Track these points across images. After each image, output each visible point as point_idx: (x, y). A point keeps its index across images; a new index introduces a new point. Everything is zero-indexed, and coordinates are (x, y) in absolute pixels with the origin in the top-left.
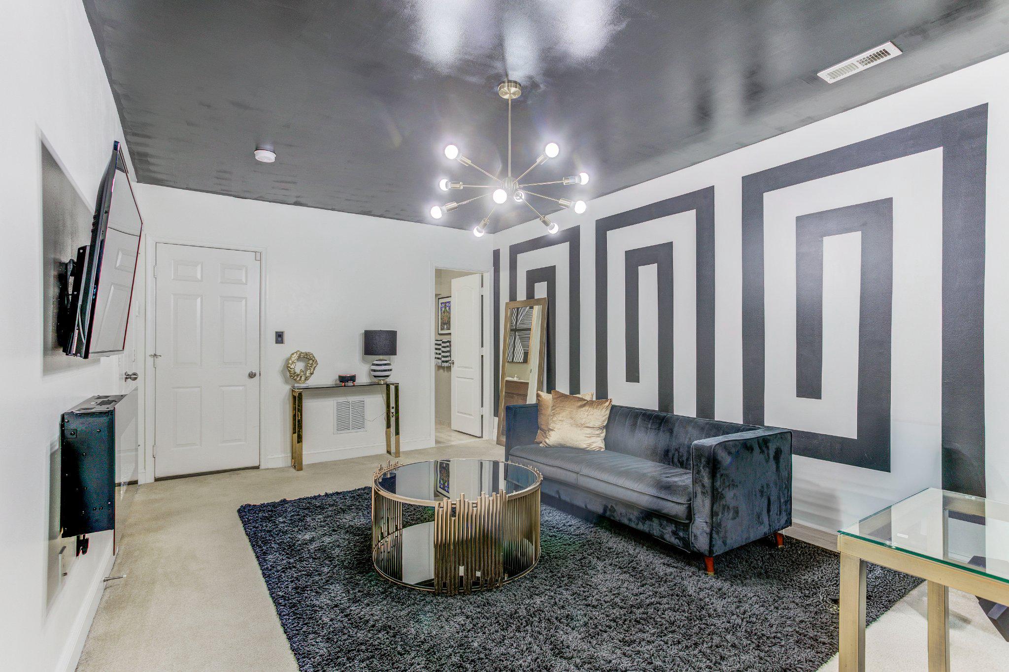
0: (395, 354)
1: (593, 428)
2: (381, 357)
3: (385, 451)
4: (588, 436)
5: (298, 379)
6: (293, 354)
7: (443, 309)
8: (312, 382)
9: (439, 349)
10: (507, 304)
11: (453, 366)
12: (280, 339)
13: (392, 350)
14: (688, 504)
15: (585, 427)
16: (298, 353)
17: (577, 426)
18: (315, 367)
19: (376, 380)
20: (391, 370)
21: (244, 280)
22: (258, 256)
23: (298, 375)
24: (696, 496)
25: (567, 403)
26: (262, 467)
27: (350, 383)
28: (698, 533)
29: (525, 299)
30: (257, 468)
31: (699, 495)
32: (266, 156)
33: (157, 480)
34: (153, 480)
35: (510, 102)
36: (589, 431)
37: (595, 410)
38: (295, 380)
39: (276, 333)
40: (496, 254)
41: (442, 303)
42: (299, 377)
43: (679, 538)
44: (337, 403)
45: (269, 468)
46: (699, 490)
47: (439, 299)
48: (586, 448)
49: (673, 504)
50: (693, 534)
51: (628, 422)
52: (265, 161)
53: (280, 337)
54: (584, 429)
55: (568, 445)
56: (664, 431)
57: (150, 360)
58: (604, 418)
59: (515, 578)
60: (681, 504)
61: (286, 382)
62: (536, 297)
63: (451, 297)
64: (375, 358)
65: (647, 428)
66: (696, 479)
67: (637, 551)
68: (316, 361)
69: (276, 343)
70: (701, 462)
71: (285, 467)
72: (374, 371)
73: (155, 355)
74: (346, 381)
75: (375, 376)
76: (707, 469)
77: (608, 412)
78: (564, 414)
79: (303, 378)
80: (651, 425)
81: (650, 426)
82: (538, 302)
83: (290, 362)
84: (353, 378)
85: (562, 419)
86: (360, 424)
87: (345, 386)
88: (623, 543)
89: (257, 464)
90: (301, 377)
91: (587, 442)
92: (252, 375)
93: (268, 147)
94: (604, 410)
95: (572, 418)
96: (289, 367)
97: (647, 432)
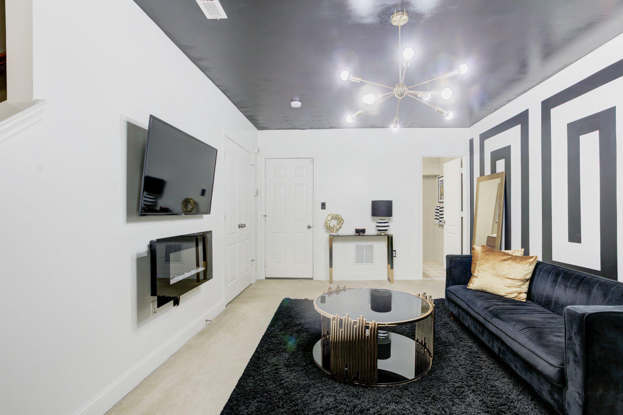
0: (392, 216)
1: (514, 279)
2: (382, 218)
3: (386, 279)
4: (508, 286)
5: (332, 230)
6: (329, 215)
7: (441, 185)
8: (341, 233)
9: (438, 213)
10: (478, 178)
11: (445, 225)
12: (323, 207)
13: (389, 214)
14: (560, 368)
15: (505, 278)
16: (332, 215)
17: (498, 276)
18: (342, 223)
19: (379, 232)
20: (388, 226)
21: (305, 174)
22: (312, 160)
23: (332, 228)
24: (568, 362)
25: (492, 256)
26: (314, 279)
27: (361, 234)
28: (572, 402)
29: (490, 174)
30: (312, 279)
31: (572, 363)
32: (296, 104)
33: (266, 278)
34: (265, 278)
35: (400, 27)
36: (510, 281)
37: (518, 265)
38: (330, 230)
39: (322, 203)
40: (471, 142)
41: (440, 181)
42: (332, 229)
43: (553, 398)
44: (357, 246)
45: (318, 280)
46: (571, 357)
47: (439, 178)
48: (505, 296)
49: (546, 364)
50: (566, 401)
51: (551, 278)
52: (296, 107)
53: (323, 206)
54: (504, 279)
55: (489, 291)
56: (582, 291)
57: (263, 218)
58: (527, 272)
59: (390, 384)
60: (553, 366)
61: (327, 232)
62: (497, 172)
63: (443, 177)
64: (378, 219)
65: (566, 287)
66: (568, 345)
67: (520, 397)
68: (343, 220)
69: (322, 209)
70: (572, 329)
71: (326, 281)
72: (378, 226)
73: (265, 215)
74: (360, 232)
75: (379, 230)
76: (579, 338)
77: (532, 268)
78: (487, 265)
79: (335, 230)
80: (571, 283)
81: (569, 284)
82: (498, 176)
83: (327, 220)
84: (363, 231)
85: (485, 269)
86: (370, 260)
87: (360, 235)
88: (511, 386)
89: (312, 277)
90: (333, 229)
91: (506, 291)
92: (309, 227)
93: (297, 98)
94: (527, 265)
95: (494, 269)
96: (327, 223)
97: (565, 290)
